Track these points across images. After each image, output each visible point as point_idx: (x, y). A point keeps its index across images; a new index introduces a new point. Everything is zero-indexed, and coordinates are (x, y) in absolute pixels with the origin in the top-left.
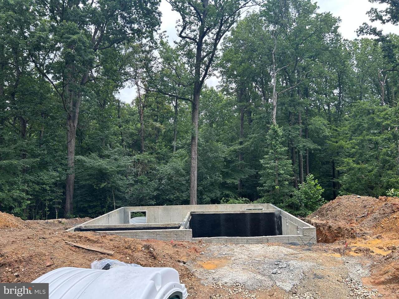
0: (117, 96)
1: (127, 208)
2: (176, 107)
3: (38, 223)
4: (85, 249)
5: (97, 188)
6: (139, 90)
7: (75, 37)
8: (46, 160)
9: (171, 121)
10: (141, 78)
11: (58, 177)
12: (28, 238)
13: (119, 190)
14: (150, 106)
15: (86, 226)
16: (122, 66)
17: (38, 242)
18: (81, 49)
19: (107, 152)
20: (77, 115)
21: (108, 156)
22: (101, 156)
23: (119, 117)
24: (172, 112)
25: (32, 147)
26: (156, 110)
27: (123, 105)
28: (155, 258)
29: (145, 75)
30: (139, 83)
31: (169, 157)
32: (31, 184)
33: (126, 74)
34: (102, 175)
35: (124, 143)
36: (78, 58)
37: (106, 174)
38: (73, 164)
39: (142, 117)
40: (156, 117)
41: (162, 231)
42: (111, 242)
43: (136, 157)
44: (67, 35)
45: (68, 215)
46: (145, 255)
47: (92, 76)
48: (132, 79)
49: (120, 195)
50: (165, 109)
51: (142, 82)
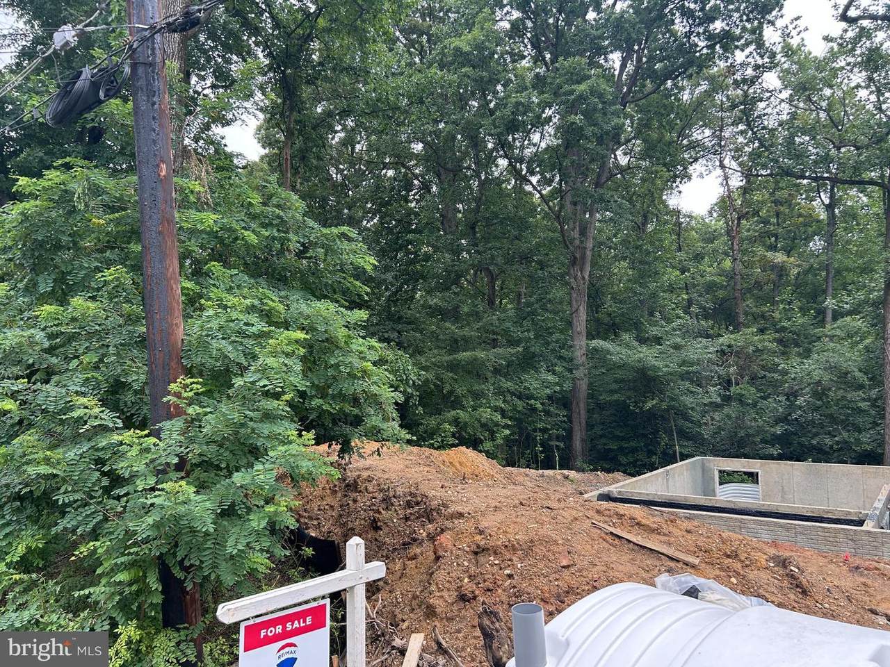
0: (673, 201)
1: (709, 460)
2: (830, 208)
3: (527, 475)
4: (634, 543)
5: (637, 411)
6: (726, 178)
7: (582, 87)
8: (533, 349)
9: (817, 244)
10: (730, 150)
11: (556, 384)
12: (521, 504)
13: (686, 417)
14: (756, 213)
15: (620, 492)
16: (683, 129)
17: (540, 514)
18: (595, 109)
19: (654, 331)
20: (589, 253)
21: (658, 340)
22: (642, 341)
23: (680, 250)
24: (818, 221)
25: (508, 325)
26: (774, 220)
27: (688, 219)
28: (804, 592)
29: (741, 139)
30: (726, 162)
31: (814, 339)
32: (509, 398)
33: (693, 146)
34: (646, 381)
35: (695, 309)
36: (589, 131)
37: (654, 379)
38: (584, 358)
39: (736, 241)
40: (773, 239)
41: (813, 526)
42: (689, 536)
43: (725, 339)
44: (567, 87)
45: (579, 463)
46: (777, 579)
47: (617, 165)
48: (710, 156)
49: (690, 428)
50: (800, 215)
51: (733, 157)
